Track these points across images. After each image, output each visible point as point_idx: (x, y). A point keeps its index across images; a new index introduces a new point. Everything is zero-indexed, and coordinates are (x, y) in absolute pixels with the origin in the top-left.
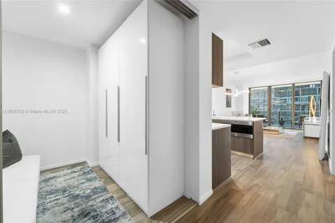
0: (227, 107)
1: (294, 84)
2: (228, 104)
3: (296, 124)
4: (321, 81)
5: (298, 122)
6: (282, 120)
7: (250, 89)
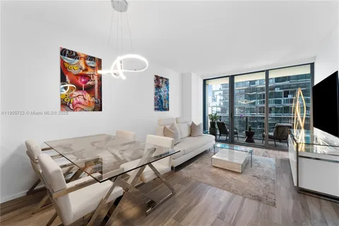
1: (267, 72)
5: (272, 134)
6: (250, 129)
7: (205, 81)
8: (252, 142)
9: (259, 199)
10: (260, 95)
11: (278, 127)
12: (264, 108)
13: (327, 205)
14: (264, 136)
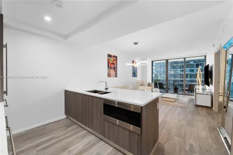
0: (133, 76)
2: (134, 74)
3: (186, 90)
4: (205, 56)
5: (187, 88)
6: (176, 86)
7: (152, 62)
8: (177, 92)
9: (182, 107)
10: (180, 66)
11: (190, 85)
12: (183, 74)
13: (205, 109)
14: (183, 90)
